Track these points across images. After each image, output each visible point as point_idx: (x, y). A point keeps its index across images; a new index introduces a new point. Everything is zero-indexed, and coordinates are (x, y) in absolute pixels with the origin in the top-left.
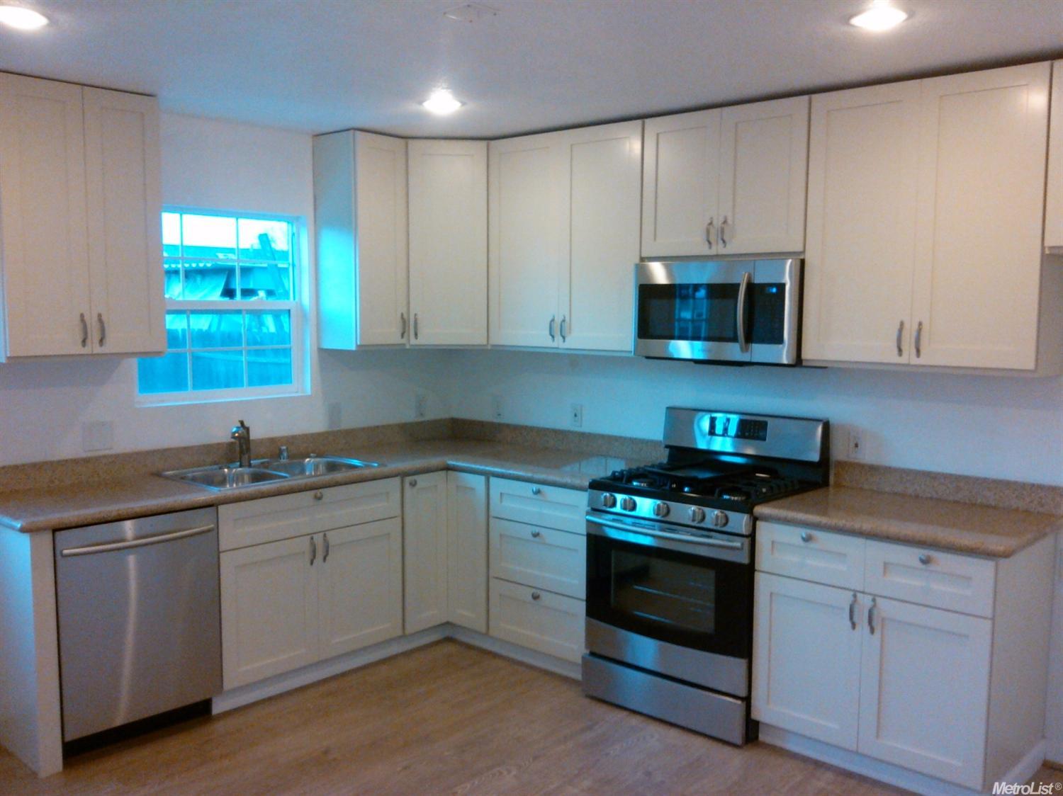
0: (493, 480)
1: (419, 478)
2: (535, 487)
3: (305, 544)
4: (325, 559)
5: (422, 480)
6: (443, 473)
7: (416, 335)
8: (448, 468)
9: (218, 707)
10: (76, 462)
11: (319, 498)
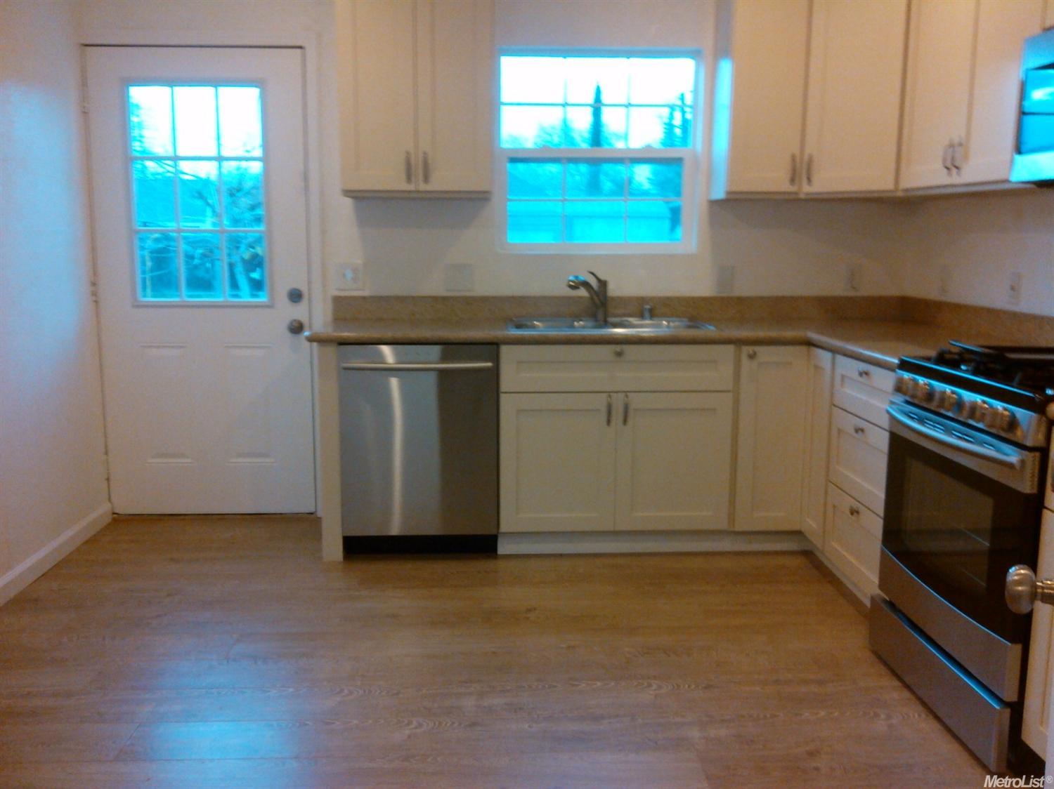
0: (840, 358)
1: (760, 350)
2: (863, 366)
3: (600, 402)
4: (625, 421)
5: (764, 352)
6: (804, 349)
7: (809, 179)
8: (810, 344)
9: (504, 548)
10: (435, 299)
11: (619, 354)
